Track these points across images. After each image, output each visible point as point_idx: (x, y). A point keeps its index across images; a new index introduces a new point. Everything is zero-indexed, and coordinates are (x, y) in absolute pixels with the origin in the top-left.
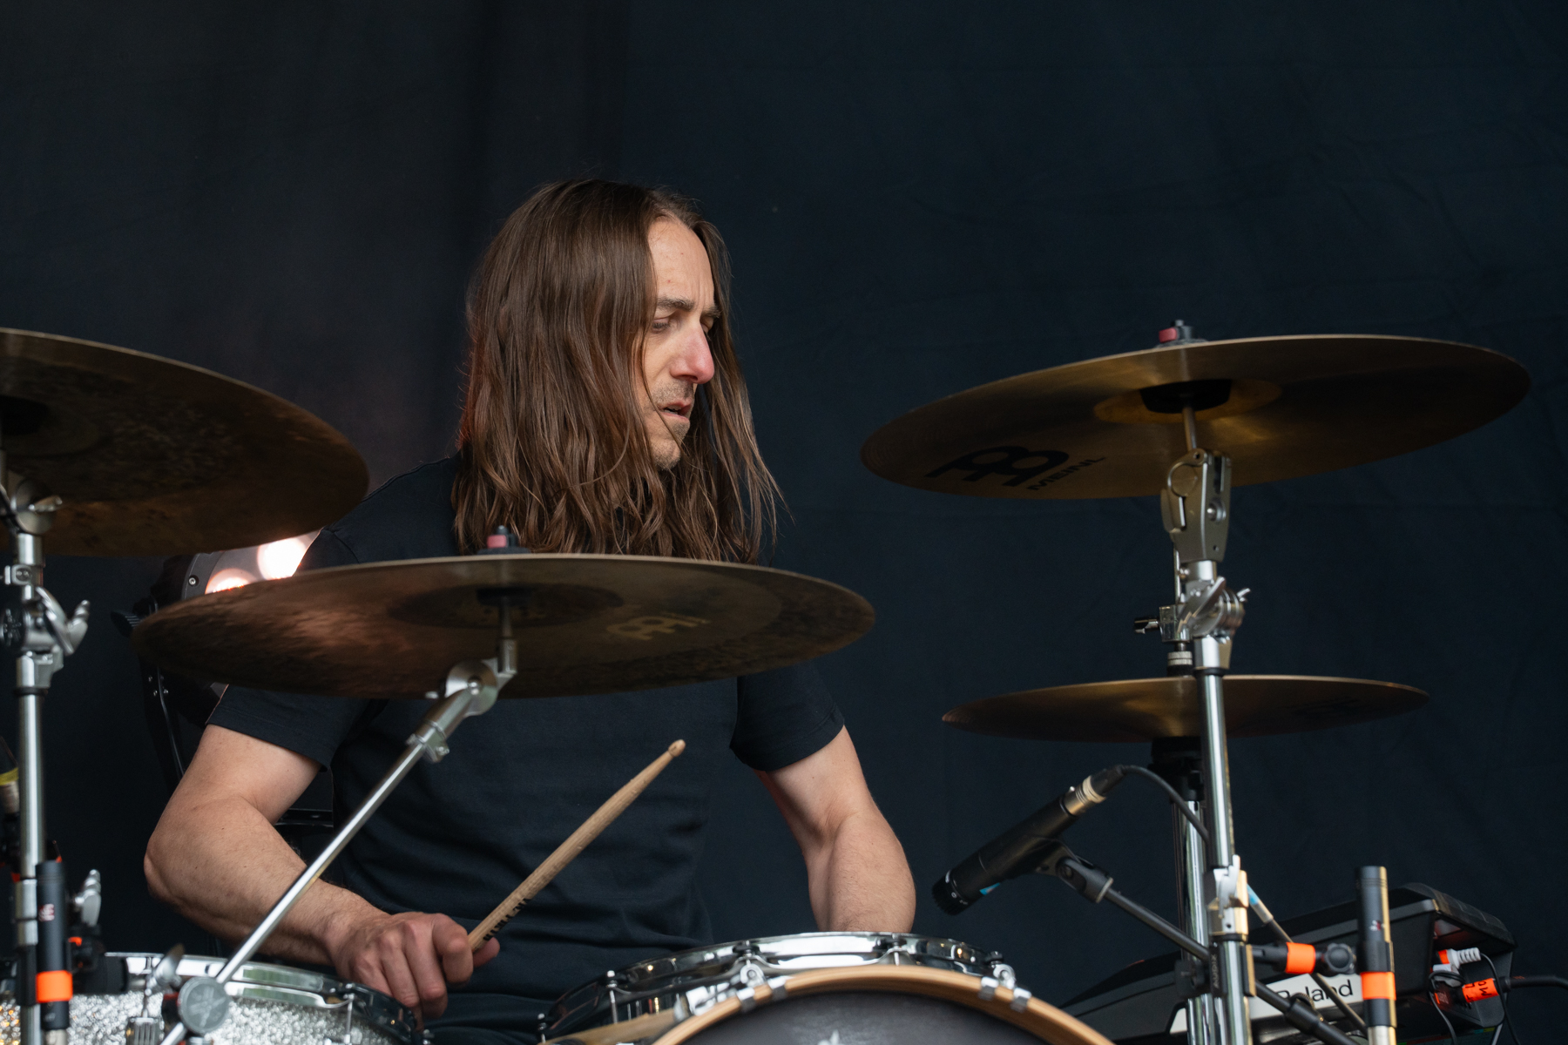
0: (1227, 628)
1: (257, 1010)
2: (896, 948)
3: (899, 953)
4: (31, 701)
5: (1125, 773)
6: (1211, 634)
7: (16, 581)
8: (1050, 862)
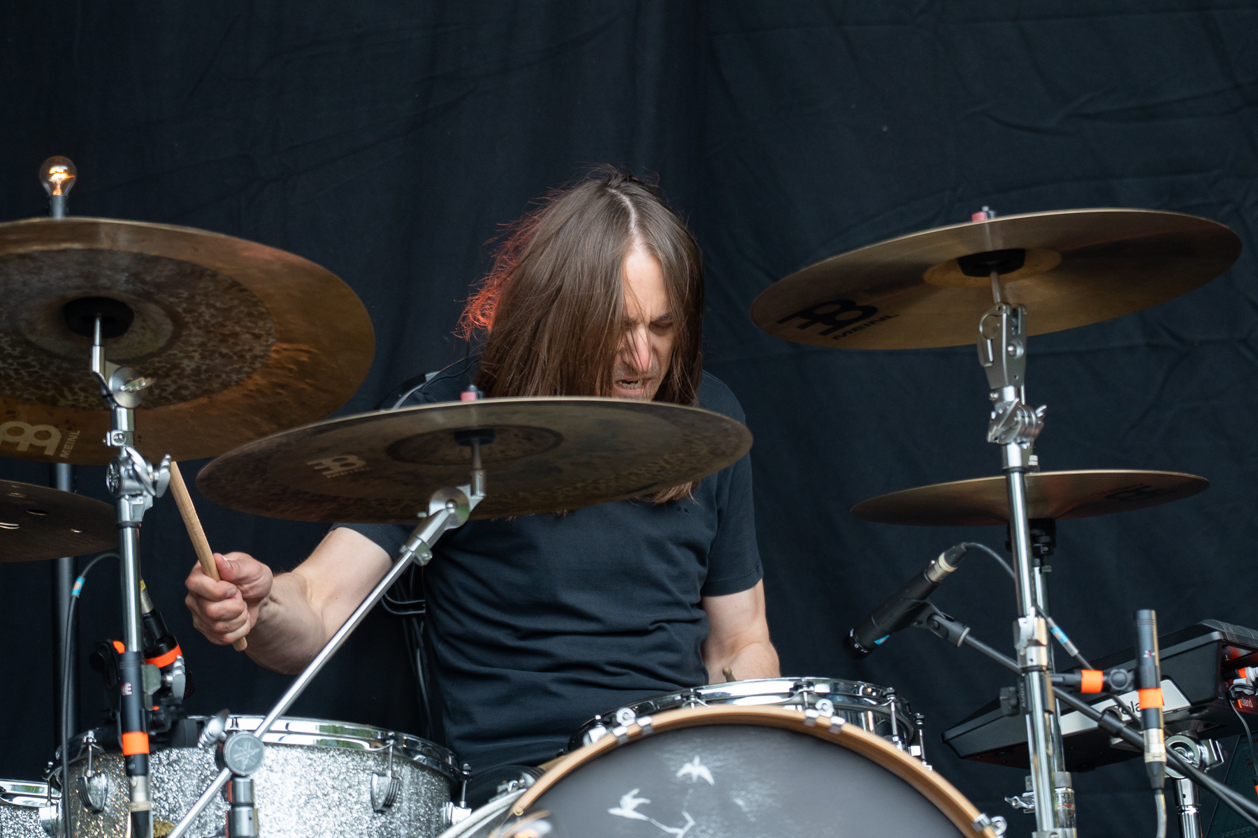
0: (1027, 436)
1: (320, 755)
2: (805, 689)
3: (807, 691)
4: (129, 533)
5: (967, 548)
6: (1015, 440)
7: (115, 443)
8: (923, 617)
